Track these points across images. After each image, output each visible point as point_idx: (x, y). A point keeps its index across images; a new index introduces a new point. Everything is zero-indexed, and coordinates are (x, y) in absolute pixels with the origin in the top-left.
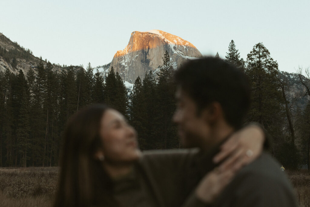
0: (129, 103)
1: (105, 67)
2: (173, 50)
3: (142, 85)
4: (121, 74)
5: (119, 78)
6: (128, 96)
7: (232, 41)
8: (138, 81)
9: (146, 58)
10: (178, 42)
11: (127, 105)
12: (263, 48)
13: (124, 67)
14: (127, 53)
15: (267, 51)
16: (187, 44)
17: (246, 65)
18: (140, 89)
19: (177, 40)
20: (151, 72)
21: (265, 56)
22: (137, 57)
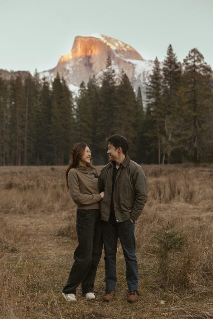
0: (74, 106)
1: (51, 71)
2: (115, 53)
3: (87, 88)
4: (65, 78)
5: (64, 82)
6: (73, 99)
7: (170, 46)
8: (82, 85)
9: (89, 61)
10: (119, 45)
11: (73, 107)
12: (198, 53)
13: (68, 71)
14: (71, 57)
15: (201, 56)
16: (128, 47)
17: (184, 68)
18: (85, 93)
19: (119, 44)
20: (94, 76)
21: (199, 60)
22: (80, 61)
